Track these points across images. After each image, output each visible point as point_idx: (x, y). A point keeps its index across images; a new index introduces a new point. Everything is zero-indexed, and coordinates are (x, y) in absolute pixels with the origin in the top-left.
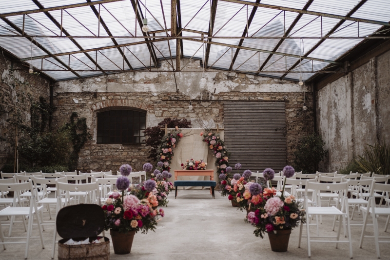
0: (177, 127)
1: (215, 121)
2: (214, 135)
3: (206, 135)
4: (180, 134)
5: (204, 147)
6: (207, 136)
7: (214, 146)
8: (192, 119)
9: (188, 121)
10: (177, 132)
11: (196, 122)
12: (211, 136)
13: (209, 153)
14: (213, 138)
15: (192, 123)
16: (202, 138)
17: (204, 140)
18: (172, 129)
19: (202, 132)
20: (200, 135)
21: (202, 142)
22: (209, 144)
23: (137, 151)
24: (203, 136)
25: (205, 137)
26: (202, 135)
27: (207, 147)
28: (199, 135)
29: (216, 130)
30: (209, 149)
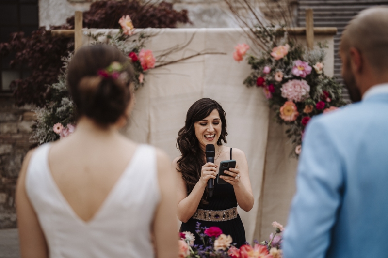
0: (126, 22)
1: (266, 15)
2: (295, 54)
3: (258, 57)
4: (142, 55)
5: (250, 109)
6: (262, 63)
7: (300, 105)
8: (190, 8)
9: (177, 8)
10: (128, 46)
11: (206, 17)
12: (285, 64)
13: (271, 138)
14: (297, 72)
15: (191, 18)
16: (243, 70)
17: (249, 82)
18: (106, 31)
19: (244, 46)
20: (232, 55)
21: (243, 88)
22: (276, 99)
23: (11, 117)
24: (245, 61)
25: (255, 65)
26: (240, 57)
27: (263, 111)
28: (229, 60)
29: (303, 34)
30: (275, 119)
